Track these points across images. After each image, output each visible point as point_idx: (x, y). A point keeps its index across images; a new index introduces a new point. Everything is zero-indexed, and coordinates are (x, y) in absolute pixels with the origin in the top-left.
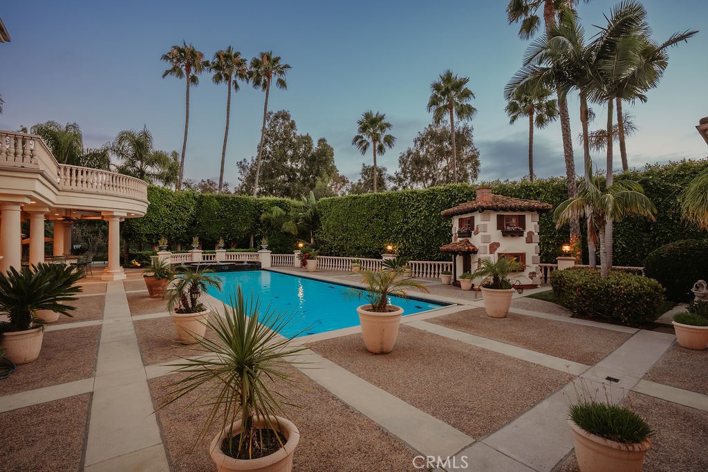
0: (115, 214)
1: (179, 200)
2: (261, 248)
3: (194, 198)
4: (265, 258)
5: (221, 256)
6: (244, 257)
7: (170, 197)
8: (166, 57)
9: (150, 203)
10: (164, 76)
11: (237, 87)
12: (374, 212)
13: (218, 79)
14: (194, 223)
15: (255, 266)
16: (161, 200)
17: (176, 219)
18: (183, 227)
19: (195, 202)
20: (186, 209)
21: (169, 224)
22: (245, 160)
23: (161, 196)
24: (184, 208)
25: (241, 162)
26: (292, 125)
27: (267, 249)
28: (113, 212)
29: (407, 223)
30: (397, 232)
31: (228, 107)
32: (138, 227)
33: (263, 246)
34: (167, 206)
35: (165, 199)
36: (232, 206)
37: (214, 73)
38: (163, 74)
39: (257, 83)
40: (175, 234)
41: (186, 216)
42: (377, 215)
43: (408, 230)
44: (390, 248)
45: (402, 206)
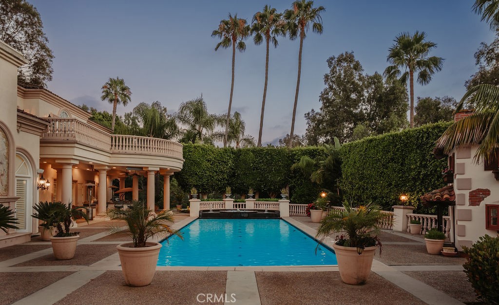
0: (150, 169)
1: (218, 156)
2: (281, 198)
3: (233, 153)
4: (284, 207)
5: (250, 204)
6: (266, 206)
7: (210, 153)
8: (215, 33)
9: (184, 160)
10: (216, 49)
11: (276, 42)
12: (390, 155)
13: (258, 39)
14: (233, 175)
15: (275, 215)
16: (203, 156)
17: (216, 172)
18: (224, 179)
19: (232, 156)
20: (225, 162)
21: (211, 176)
22: (313, 110)
23: (203, 153)
24: (223, 161)
25: (308, 114)
26: (357, 67)
27: (286, 198)
28: (148, 167)
29: (425, 166)
30: (414, 179)
31: (267, 64)
32: (187, 179)
33: (283, 196)
34: (208, 161)
35: (206, 154)
36: (266, 158)
37: (254, 34)
38: (216, 47)
39: (294, 33)
40: (218, 185)
41: (225, 169)
42: (392, 159)
43: (426, 175)
44: (403, 198)
45: (420, 146)
